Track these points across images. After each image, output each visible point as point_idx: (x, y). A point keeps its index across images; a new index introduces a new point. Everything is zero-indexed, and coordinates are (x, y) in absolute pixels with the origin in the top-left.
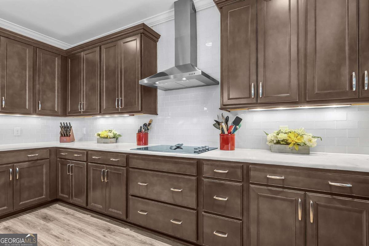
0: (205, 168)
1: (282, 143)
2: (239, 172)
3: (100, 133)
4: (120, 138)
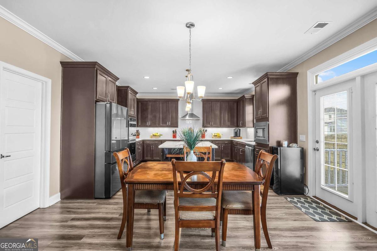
4: (161, 136)
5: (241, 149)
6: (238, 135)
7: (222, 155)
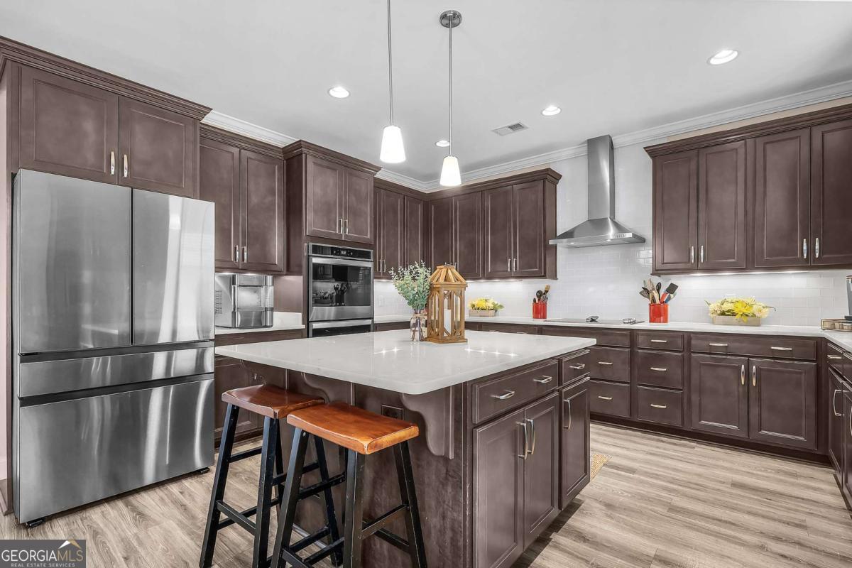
0: (641, 339)
1: (727, 313)
2: (679, 341)
3: (474, 303)
4: (500, 310)
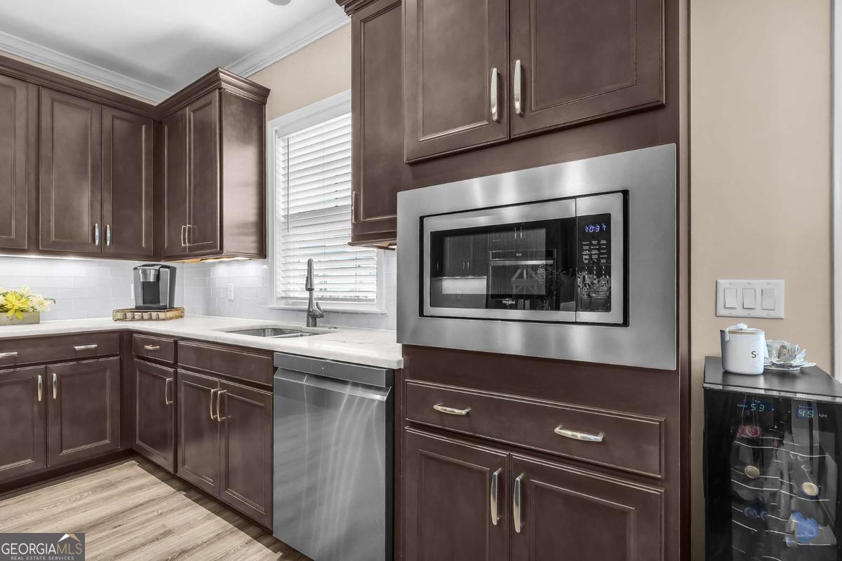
5: (214, 385)
6: (164, 301)
7: (54, 430)
